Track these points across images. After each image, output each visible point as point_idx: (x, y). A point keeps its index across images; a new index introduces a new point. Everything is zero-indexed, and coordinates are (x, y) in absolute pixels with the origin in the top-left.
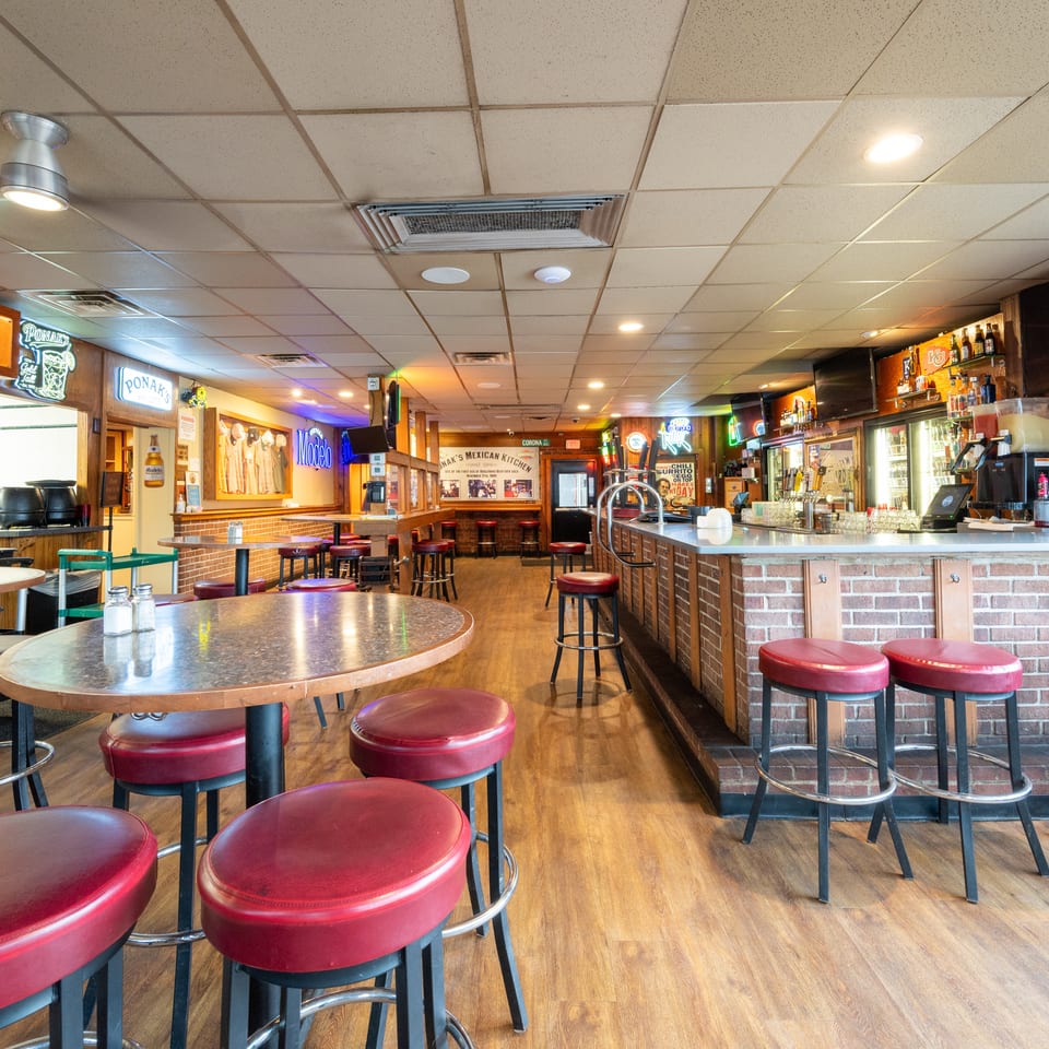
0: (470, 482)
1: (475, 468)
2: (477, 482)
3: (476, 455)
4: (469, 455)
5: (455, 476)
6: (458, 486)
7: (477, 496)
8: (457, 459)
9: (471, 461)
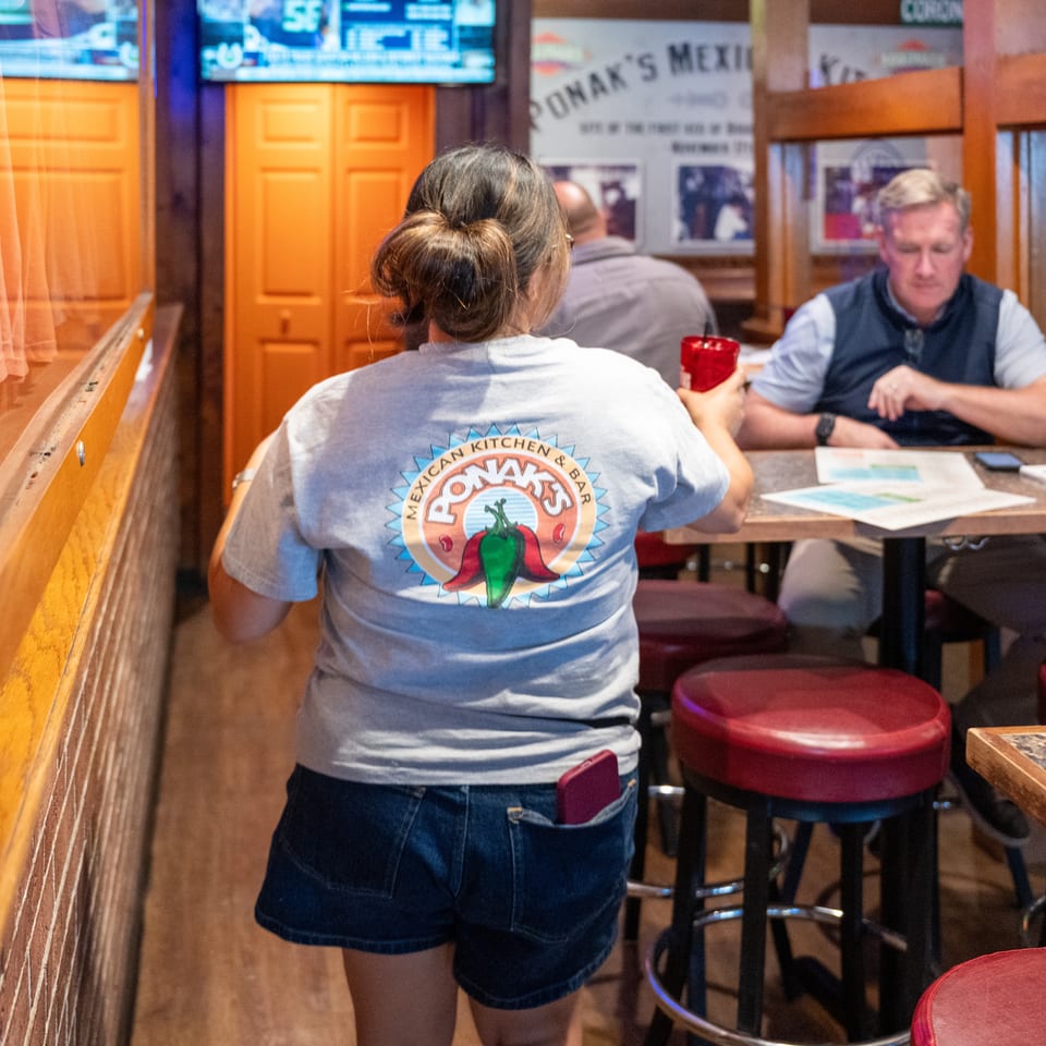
0: (686, 173)
1: (707, 115)
2: (713, 175)
3: (712, 59)
4: (680, 56)
5: (622, 149)
6: (633, 188)
7: (709, 232)
8: (631, 73)
9: (692, 82)
